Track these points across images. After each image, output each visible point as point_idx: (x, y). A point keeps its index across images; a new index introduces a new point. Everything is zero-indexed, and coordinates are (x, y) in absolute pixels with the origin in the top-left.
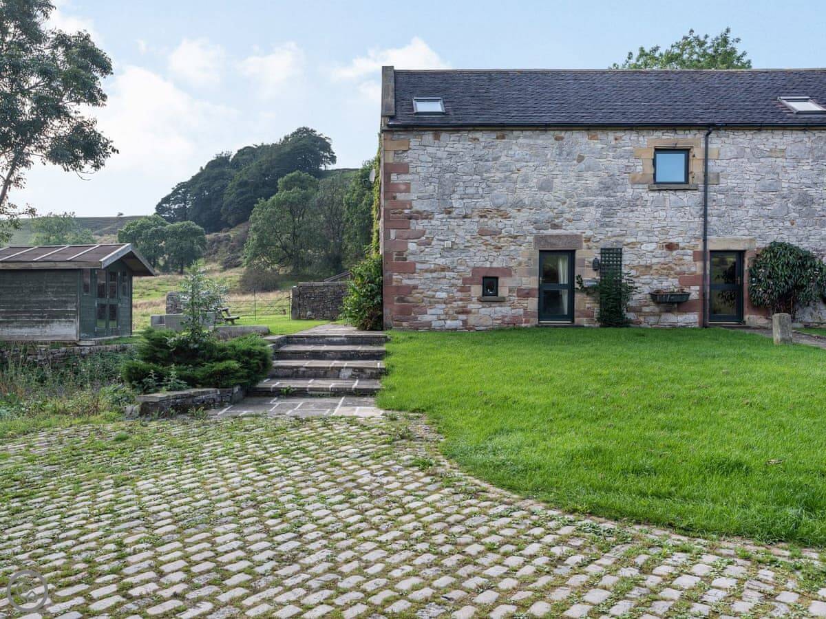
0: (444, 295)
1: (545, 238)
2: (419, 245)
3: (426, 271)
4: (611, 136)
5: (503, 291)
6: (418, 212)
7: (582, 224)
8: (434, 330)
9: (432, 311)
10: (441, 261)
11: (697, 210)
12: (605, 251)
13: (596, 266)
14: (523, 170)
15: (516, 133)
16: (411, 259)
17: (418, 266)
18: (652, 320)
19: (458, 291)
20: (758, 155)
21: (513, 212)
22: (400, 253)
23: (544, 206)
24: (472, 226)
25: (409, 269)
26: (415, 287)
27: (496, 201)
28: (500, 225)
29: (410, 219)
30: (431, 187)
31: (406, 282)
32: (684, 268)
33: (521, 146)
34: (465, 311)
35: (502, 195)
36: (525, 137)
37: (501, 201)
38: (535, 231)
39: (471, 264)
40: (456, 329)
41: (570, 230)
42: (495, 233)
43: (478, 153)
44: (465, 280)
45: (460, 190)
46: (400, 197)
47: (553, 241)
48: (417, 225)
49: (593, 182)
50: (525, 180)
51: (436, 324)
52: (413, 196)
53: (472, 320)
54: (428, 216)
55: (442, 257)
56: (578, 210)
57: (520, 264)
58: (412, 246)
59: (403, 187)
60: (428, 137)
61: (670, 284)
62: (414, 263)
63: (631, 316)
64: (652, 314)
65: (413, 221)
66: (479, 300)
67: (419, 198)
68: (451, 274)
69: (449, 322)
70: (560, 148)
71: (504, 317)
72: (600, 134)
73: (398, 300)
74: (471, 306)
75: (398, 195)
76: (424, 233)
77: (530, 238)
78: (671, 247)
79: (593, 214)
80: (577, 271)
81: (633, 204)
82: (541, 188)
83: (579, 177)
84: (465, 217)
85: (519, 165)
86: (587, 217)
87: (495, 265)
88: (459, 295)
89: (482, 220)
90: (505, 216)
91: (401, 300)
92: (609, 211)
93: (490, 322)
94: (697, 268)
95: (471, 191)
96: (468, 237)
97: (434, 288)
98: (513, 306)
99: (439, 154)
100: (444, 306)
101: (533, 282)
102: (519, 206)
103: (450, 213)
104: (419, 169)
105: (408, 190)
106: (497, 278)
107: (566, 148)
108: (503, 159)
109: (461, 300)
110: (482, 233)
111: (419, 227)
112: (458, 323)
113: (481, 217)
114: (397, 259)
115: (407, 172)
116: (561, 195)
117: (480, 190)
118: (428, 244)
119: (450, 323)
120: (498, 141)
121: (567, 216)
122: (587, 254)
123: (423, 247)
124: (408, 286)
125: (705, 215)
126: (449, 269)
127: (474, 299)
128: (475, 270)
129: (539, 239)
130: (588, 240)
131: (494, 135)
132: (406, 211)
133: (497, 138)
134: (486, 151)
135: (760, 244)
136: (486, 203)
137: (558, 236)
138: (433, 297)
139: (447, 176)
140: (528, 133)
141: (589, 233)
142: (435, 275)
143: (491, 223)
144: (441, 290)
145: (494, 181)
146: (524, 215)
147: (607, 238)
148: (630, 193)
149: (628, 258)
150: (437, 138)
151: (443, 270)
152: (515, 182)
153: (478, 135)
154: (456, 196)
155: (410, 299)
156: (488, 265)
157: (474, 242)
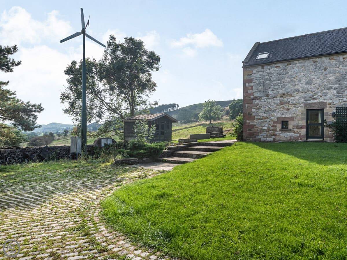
0: (266, 128)
1: (309, 104)
2: (256, 109)
3: (259, 119)
4: (341, 57)
5: (290, 127)
6: (256, 97)
8: (262, 142)
9: (261, 134)
10: (265, 115)
12: (338, 109)
14: (299, 77)
15: (295, 62)
16: (253, 115)
17: (256, 117)
19: (272, 127)
21: (295, 94)
22: (249, 113)
23: (308, 91)
24: (277, 101)
25: (253, 119)
26: (255, 125)
27: (287, 90)
28: (289, 100)
29: (253, 100)
30: (261, 87)
31: (251, 123)
33: (298, 67)
34: (274, 135)
35: (290, 87)
36: (300, 63)
37: (289, 90)
38: (304, 102)
39: (277, 116)
40: (271, 142)
41: (321, 100)
42: (287, 103)
43: (279, 72)
44: (274, 122)
45: (272, 87)
46: (249, 92)
47: (312, 105)
48: (256, 102)
49: (332, 79)
50: (300, 80)
51: (263, 139)
52: (254, 91)
53: (277, 138)
54: (259, 98)
55: (265, 114)
56: (325, 91)
57: (297, 115)
58: (254, 110)
59: (250, 88)
60: (260, 68)
62: (254, 116)
65: (254, 100)
66: (280, 130)
67: (256, 92)
68: (269, 120)
69: (268, 139)
70: (316, 65)
71: (291, 137)
74: (277, 133)
75: (248, 91)
76: (258, 105)
77: (302, 105)
79: (333, 92)
80: (325, 118)
82: (307, 83)
83: (325, 77)
84: (274, 97)
85: (297, 75)
86: (330, 94)
87: (287, 116)
88: (272, 128)
89: (281, 98)
90: (291, 96)
91: (250, 130)
92: (340, 91)
93: (284, 139)
95: (276, 87)
96: (275, 106)
97: (262, 126)
98: (295, 133)
99: (264, 74)
100: (266, 132)
101: (303, 123)
102: (297, 91)
103: (268, 96)
104: (256, 81)
105: (252, 89)
106: (288, 121)
107: (319, 65)
108: (290, 73)
109: (273, 130)
110: (281, 103)
111: (256, 103)
112: (272, 139)
113: (281, 97)
114: (248, 115)
115: (252, 82)
116: (317, 85)
117: (280, 87)
118: (260, 109)
120: (288, 66)
122: (329, 111)
123: (258, 110)
124: (252, 125)
126: (268, 118)
127: (278, 130)
128: (278, 118)
129: (306, 105)
130: (330, 104)
131: (286, 64)
132: (251, 97)
133: (287, 65)
134: (282, 71)
136: (283, 91)
137: (315, 103)
138: (262, 129)
139: (267, 82)
140: (301, 61)
141: (330, 101)
142: (262, 120)
143: (285, 100)
144: (265, 126)
145: (286, 82)
146: (300, 95)
147: (339, 103)
150: (263, 68)
151: (265, 119)
152: (296, 82)
153: (279, 65)
154: (270, 90)
155: (253, 130)
156: (284, 116)
157: (278, 107)
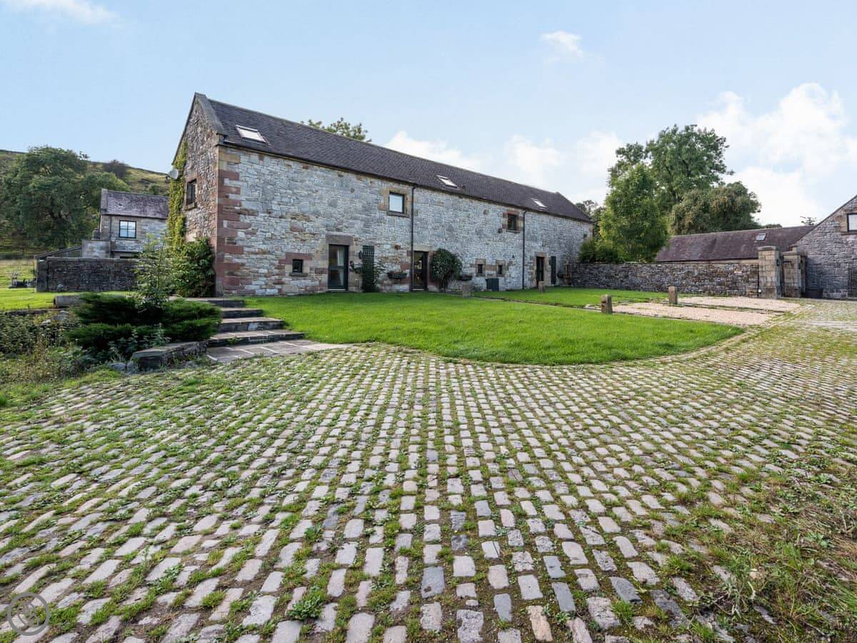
0: (265, 271)
1: (332, 236)
2: (246, 233)
3: (252, 253)
4: (369, 180)
5: (306, 270)
6: (246, 210)
7: (353, 230)
8: (257, 296)
9: (257, 282)
10: (264, 247)
11: (408, 228)
12: (365, 247)
13: (361, 255)
14: (320, 192)
15: (315, 167)
16: (240, 243)
17: (246, 249)
18: (388, 288)
19: (276, 268)
20: (433, 203)
21: (313, 218)
22: (231, 239)
23: (332, 217)
24: (286, 224)
25: (239, 251)
26: (243, 265)
27: (303, 210)
28: (305, 226)
29: (239, 214)
30: (257, 193)
31: (237, 261)
32: (403, 260)
33: (318, 176)
34: (280, 283)
35: (306, 206)
36: (321, 171)
37: (305, 210)
38: (326, 232)
39: (285, 250)
40: (273, 295)
41: (346, 233)
42: (301, 231)
43: (291, 175)
44: (281, 261)
45: (278, 198)
46: (232, 196)
47: (337, 239)
48: (245, 219)
49: (359, 206)
50: (321, 198)
51: (259, 292)
52: (242, 198)
53: (285, 289)
54: (254, 213)
55: (264, 244)
56: (351, 221)
57: (317, 252)
58: (241, 234)
59: (234, 190)
60: (255, 157)
61: (396, 268)
62: (242, 248)
63: (378, 285)
64: (389, 285)
65: (242, 216)
66: (290, 275)
67: (247, 200)
68: (271, 257)
69: (268, 290)
70: (341, 181)
71: (306, 286)
72: (363, 178)
73: (229, 274)
74: (284, 279)
75: (230, 195)
76: (250, 225)
77: (323, 236)
78: (397, 247)
79: (359, 225)
80: (351, 258)
81: (380, 221)
82: (330, 205)
83: (352, 201)
84: (280, 217)
85: (317, 188)
86: (356, 226)
87: (301, 252)
88: (277, 271)
89: (293, 221)
90: (308, 220)
91: (232, 274)
92: (367, 224)
93: (297, 290)
94: (408, 260)
95: (287, 200)
96: (283, 232)
97: (258, 266)
98: (313, 280)
99: (263, 171)
100: (265, 279)
101: (324, 264)
102: (317, 214)
103: (270, 213)
104: (247, 179)
105: (238, 192)
106: (302, 261)
107: (345, 182)
108: (307, 182)
109: (277, 275)
110: (293, 229)
111: (247, 221)
112: (275, 291)
113: (292, 218)
114: (229, 243)
115: (237, 179)
116: (342, 210)
117: (292, 201)
118: (253, 233)
119: (269, 291)
120: (304, 170)
121: (344, 224)
122: (356, 249)
123: (249, 236)
124: (237, 264)
125: (412, 232)
126: (269, 253)
127: (287, 275)
128: (288, 254)
129: (329, 237)
130: (356, 240)
131: (301, 165)
132: (236, 208)
133: (304, 168)
134: (296, 175)
135: (435, 249)
136: (295, 209)
137: (340, 236)
138: (257, 272)
139: (269, 187)
140: (323, 169)
141: (357, 236)
142: (258, 256)
143: (299, 224)
144: (263, 267)
145: (301, 196)
146: (319, 222)
147: (365, 239)
148: (378, 215)
149: (377, 253)
150: (261, 159)
151: (265, 253)
152: (315, 199)
153: (291, 163)
154: (275, 202)
155: (239, 273)
156: (296, 251)
157: (287, 235)
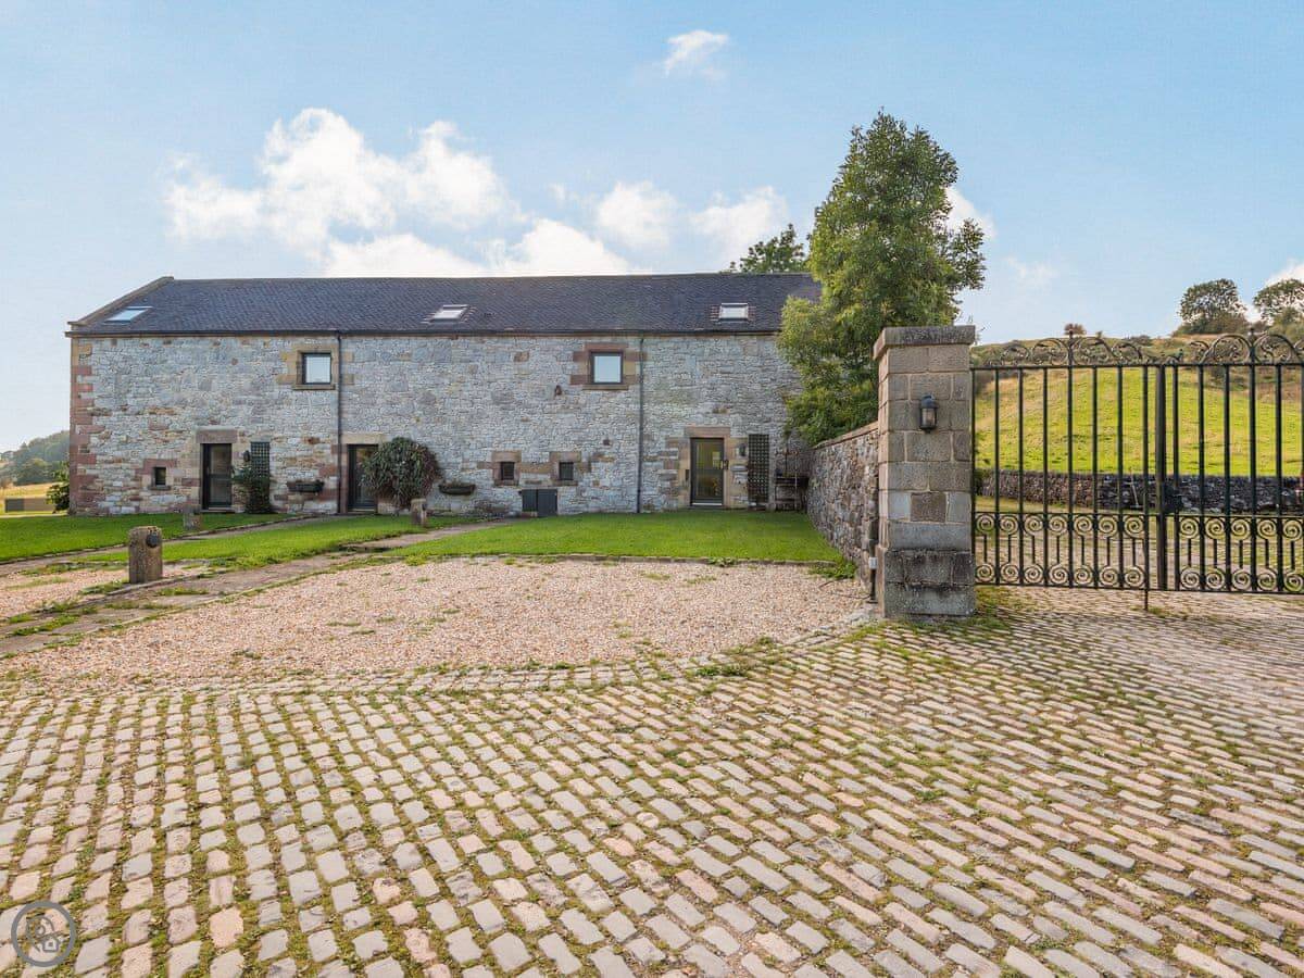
0: (120, 484)
1: (206, 433)
2: (101, 438)
3: (107, 462)
4: (260, 341)
5: (169, 481)
6: (99, 410)
7: (234, 420)
8: (112, 516)
9: (110, 498)
10: (119, 454)
11: (334, 409)
12: (255, 445)
13: (247, 457)
14: (186, 372)
15: (180, 339)
16: (93, 451)
17: (98, 457)
18: (296, 507)
19: (132, 480)
20: (387, 358)
21: (178, 409)
22: (84, 446)
23: (204, 404)
24: (144, 421)
25: (91, 460)
26: (96, 477)
27: (164, 400)
28: (167, 422)
29: (92, 415)
30: (110, 387)
31: (88, 472)
32: (324, 460)
33: (184, 350)
34: (137, 499)
35: (169, 394)
36: (187, 342)
37: (167, 400)
38: (197, 427)
39: (143, 456)
40: (130, 515)
41: (226, 426)
42: (163, 429)
43: (148, 357)
44: (137, 470)
45: (134, 389)
46: (84, 396)
47: (214, 435)
48: (99, 422)
49: (245, 383)
50: (188, 381)
51: (113, 510)
52: (95, 396)
53: (144, 507)
54: (107, 413)
55: (119, 449)
56: (233, 407)
57: (183, 456)
58: (94, 440)
59: (86, 387)
60: (107, 343)
61: (311, 475)
62: (95, 455)
63: (276, 504)
64: (297, 502)
65: (95, 417)
66: (150, 489)
67: (100, 397)
68: (126, 465)
69: (124, 508)
70: (217, 352)
71: (171, 503)
72: (251, 340)
73: (82, 489)
74: (142, 494)
75: (82, 394)
76: (103, 428)
77: (193, 433)
78: (312, 441)
79: (245, 411)
80: (233, 463)
81: (280, 402)
82: (201, 388)
83: (234, 378)
84: (138, 414)
85: (182, 367)
86: (241, 414)
87: (162, 457)
88: (133, 483)
89: (152, 417)
90: (172, 413)
91: (84, 488)
92: (259, 409)
93: (159, 509)
94: (334, 460)
95: (142, 390)
96: (140, 433)
97: (113, 477)
98: (178, 494)
99: (116, 358)
100: (120, 493)
101: (195, 472)
102: (183, 403)
103: (125, 410)
104: (100, 371)
105: (91, 390)
106: (164, 469)
107: (222, 352)
108: (169, 362)
109: (134, 488)
110: (152, 428)
111: (100, 423)
112: (132, 509)
113: (151, 413)
114: (82, 451)
115: (90, 374)
116: (218, 394)
117: (150, 390)
118: (107, 437)
119: (125, 510)
120: (164, 346)
121: (224, 413)
122: (240, 448)
123: (103, 441)
124: (89, 476)
125: (340, 413)
126: (125, 461)
127: (145, 488)
128: (146, 461)
129: (200, 434)
130: (242, 435)
131: (161, 341)
132: (89, 409)
133: (164, 343)
134: (155, 355)
135: (389, 439)
136: (155, 401)
137: (216, 431)
138: (111, 485)
139: (123, 377)
140: (189, 339)
141: (242, 428)
142: (112, 465)
143: (160, 420)
144: (118, 479)
145: (162, 382)
146: (188, 411)
147: (256, 433)
148: (277, 392)
149: (275, 451)
150: (114, 343)
151: (120, 461)
152: (180, 383)
153: (148, 341)
154: (130, 395)
155: (91, 487)
156: (157, 457)
157: (144, 436)
